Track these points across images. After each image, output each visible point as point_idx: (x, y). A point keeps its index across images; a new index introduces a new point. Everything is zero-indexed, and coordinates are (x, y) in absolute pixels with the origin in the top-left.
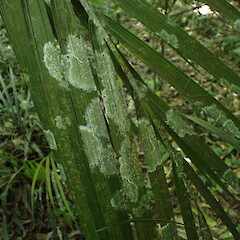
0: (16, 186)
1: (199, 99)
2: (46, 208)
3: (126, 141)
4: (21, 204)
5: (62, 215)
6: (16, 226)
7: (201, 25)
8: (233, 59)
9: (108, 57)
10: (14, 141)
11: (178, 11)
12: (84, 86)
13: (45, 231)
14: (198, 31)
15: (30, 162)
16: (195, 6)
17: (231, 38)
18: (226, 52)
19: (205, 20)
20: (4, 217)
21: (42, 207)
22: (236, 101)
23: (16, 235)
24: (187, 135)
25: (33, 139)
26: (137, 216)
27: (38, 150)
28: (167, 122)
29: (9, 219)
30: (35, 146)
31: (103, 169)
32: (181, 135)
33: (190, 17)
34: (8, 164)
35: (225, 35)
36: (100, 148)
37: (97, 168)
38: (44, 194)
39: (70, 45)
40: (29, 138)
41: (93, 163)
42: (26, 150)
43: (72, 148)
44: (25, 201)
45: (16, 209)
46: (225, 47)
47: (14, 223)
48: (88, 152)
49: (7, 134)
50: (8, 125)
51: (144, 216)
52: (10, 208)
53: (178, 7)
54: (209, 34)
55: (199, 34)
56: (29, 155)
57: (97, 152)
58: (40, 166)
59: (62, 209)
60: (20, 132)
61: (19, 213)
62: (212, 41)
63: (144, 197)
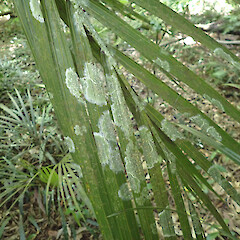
0: (32, 189)
1: (187, 110)
2: (57, 208)
3: (131, 144)
4: (36, 205)
5: (71, 214)
6: (31, 224)
7: (186, 53)
8: (213, 81)
9: (116, 79)
10: (30, 151)
11: (167, 42)
12: (97, 102)
13: (56, 228)
14: (184, 58)
15: (44, 169)
16: (180, 37)
17: (211, 63)
18: (207, 75)
19: (189, 49)
20: (21, 216)
21: (54, 207)
22: (216, 115)
23: (31, 233)
24: (178, 139)
25: (47, 149)
26: (140, 204)
27: (51, 159)
28: (162, 129)
29: (25, 218)
30: (48, 155)
31: (112, 167)
32: (173, 139)
33: (176, 47)
34: (25, 171)
35: (206, 61)
36: (109, 150)
37: (108, 166)
38: (56, 196)
39: (86, 70)
40: (43, 148)
41: (104, 162)
42: (41, 158)
43: (88, 150)
44: (39, 202)
45: (31, 209)
46: (207, 71)
47: (29, 222)
48: (100, 153)
49: (24, 145)
50: (25, 137)
51: (145, 204)
52: (26, 209)
53: (166, 39)
54: (193, 60)
55: (184, 60)
56: (43, 163)
57: (107, 153)
58: (53, 171)
59: (71, 209)
60: (36, 143)
61: (33, 213)
62: (195, 66)
63: (145, 189)
